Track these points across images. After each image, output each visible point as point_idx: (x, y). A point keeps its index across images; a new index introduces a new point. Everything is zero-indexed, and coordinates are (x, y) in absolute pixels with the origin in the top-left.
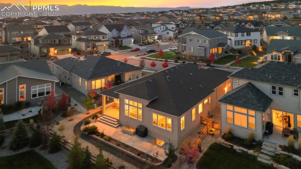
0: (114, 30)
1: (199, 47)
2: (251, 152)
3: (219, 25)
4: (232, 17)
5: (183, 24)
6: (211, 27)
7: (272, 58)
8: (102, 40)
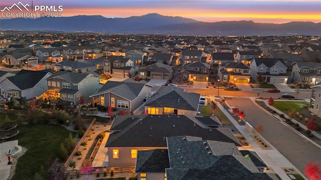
0: (262, 65)
8: (243, 73)
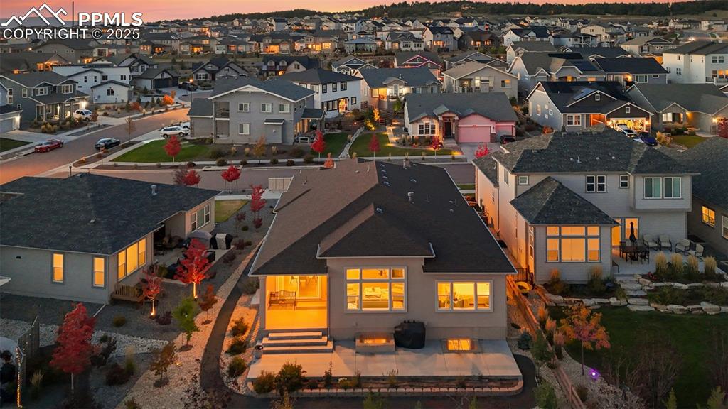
1: (268, 120)
2: (613, 300)
3: (227, 66)
4: (233, 48)
5: (139, 65)
6: (208, 71)
7: (421, 132)
